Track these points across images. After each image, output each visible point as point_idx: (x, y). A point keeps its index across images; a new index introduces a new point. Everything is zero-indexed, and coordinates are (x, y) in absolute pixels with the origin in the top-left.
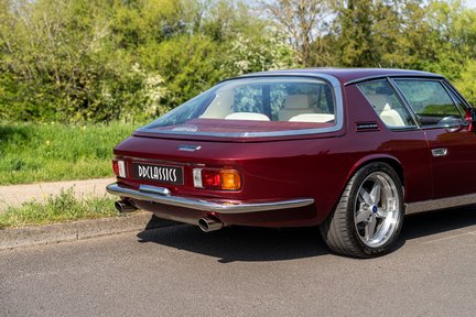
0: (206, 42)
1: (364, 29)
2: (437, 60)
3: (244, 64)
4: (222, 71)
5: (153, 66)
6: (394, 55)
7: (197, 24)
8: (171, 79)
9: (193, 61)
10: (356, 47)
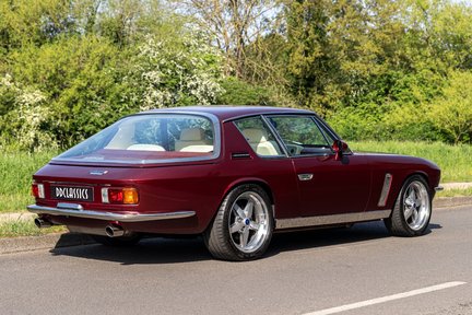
0: (103, 46)
1: (316, 28)
2: (414, 70)
3: (155, 76)
4: (125, 84)
5: (30, 78)
6: (357, 63)
7: (91, 22)
8: (55, 96)
9: (85, 71)
10: (306, 53)
